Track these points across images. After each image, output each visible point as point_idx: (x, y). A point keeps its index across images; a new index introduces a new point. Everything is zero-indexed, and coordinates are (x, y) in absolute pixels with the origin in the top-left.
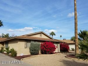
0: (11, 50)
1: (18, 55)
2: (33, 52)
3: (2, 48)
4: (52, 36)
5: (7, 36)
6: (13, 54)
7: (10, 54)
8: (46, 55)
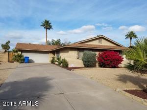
0: (62, 60)
1: (69, 66)
2: (86, 63)
3: (53, 58)
4: (131, 39)
5: (58, 43)
6: (65, 65)
7: (62, 64)
8: (105, 68)
